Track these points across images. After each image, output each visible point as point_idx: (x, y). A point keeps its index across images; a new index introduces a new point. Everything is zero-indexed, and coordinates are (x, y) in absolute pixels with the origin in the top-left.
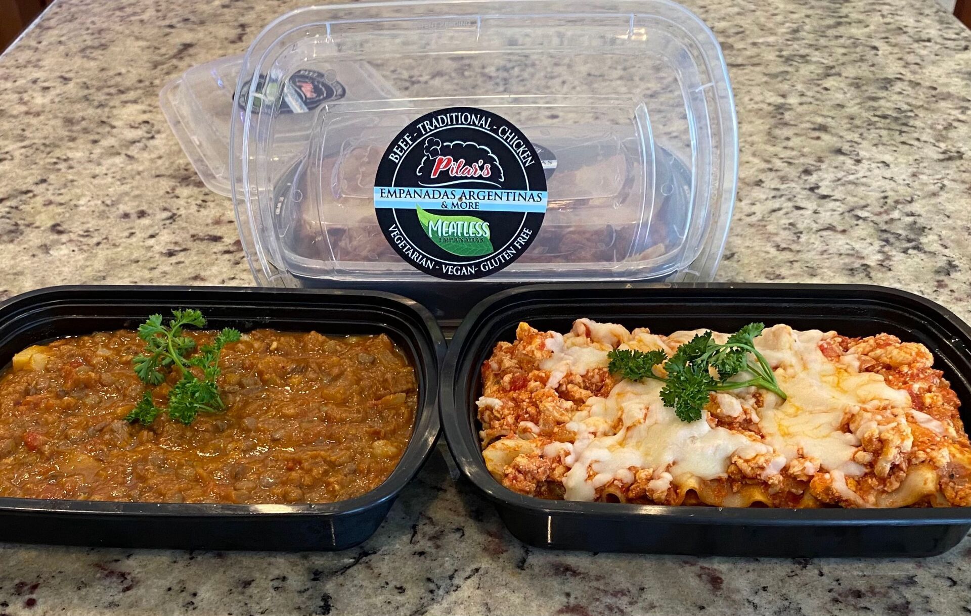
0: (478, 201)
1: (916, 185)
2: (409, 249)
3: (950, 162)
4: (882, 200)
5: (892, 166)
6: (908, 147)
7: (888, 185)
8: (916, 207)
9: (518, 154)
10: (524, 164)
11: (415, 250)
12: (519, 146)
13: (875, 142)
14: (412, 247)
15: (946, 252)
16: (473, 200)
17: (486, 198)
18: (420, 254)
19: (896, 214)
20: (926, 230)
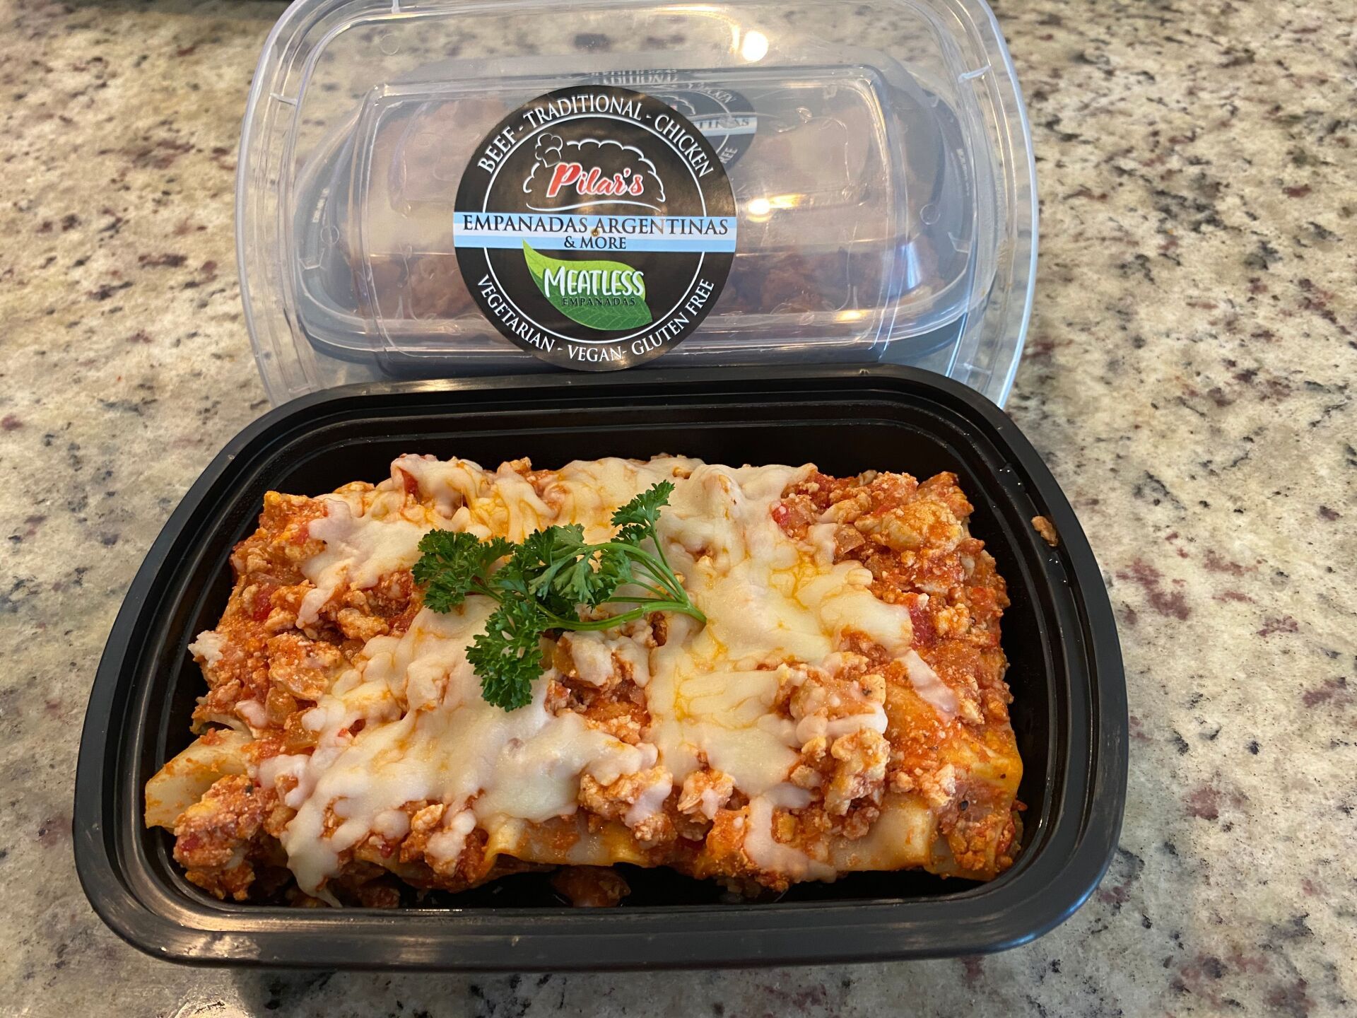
0: (624, 234)
1: (1195, 109)
2: (511, 318)
3: (1238, 68)
4: (1151, 139)
5: (1158, 78)
6: (1175, 45)
7: (1156, 112)
8: (1201, 148)
9: (687, 157)
10: (697, 173)
11: (522, 320)
12: (687, 144)
13: (1129, 39)
14: (518, 314)
15: (1255, 225)
16: (615, 235)
17: (638, 229)
18: (530, 325)
19: (1174, 163)
20: (1222, 188)
